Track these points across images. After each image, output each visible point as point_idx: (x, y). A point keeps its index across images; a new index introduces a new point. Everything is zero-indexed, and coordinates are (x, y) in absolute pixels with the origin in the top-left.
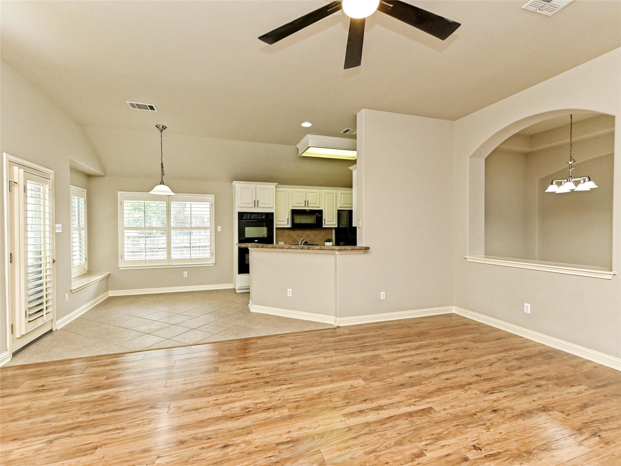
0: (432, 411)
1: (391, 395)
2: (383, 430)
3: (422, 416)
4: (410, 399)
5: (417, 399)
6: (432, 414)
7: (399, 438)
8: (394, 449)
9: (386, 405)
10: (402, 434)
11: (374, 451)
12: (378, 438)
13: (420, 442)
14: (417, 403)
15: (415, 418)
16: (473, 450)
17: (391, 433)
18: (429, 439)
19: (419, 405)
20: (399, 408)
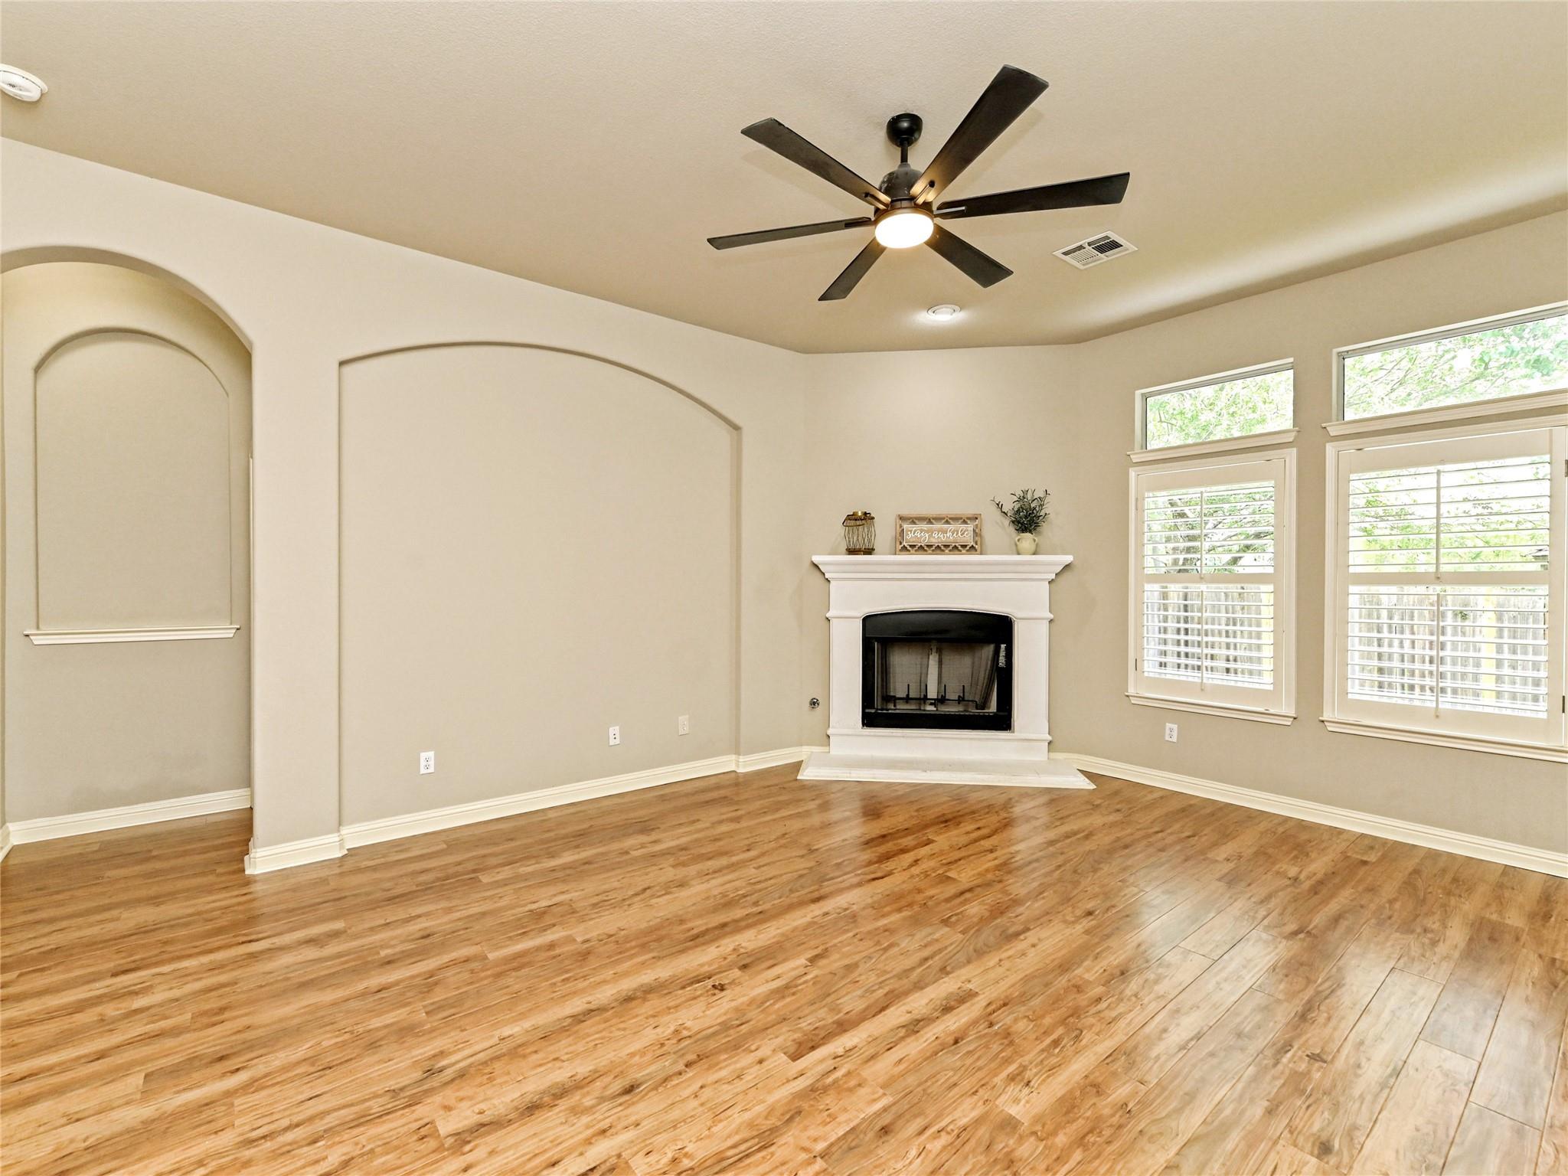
0: (792, 1050)
1: (902, 1075)
2: (888, 982)
3: (817, 1028)
4: (849, 1074)
5: (829, 1080)
6: (794, 1040)
7: (854, 975)
8: (857, 958)
9: (903, 1038)
10: (850, 982)
11: (886, 950)
12: (889, 968)
13: (817, 976)
14: (830, 1064)
15: (831, 1021)
16: (727, 982)
17: (870, 980)
18: (800, 985)
19: (822, 1061)
20: (870, 1039)
